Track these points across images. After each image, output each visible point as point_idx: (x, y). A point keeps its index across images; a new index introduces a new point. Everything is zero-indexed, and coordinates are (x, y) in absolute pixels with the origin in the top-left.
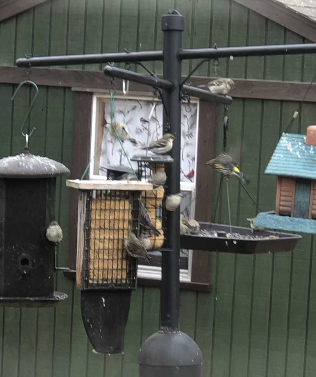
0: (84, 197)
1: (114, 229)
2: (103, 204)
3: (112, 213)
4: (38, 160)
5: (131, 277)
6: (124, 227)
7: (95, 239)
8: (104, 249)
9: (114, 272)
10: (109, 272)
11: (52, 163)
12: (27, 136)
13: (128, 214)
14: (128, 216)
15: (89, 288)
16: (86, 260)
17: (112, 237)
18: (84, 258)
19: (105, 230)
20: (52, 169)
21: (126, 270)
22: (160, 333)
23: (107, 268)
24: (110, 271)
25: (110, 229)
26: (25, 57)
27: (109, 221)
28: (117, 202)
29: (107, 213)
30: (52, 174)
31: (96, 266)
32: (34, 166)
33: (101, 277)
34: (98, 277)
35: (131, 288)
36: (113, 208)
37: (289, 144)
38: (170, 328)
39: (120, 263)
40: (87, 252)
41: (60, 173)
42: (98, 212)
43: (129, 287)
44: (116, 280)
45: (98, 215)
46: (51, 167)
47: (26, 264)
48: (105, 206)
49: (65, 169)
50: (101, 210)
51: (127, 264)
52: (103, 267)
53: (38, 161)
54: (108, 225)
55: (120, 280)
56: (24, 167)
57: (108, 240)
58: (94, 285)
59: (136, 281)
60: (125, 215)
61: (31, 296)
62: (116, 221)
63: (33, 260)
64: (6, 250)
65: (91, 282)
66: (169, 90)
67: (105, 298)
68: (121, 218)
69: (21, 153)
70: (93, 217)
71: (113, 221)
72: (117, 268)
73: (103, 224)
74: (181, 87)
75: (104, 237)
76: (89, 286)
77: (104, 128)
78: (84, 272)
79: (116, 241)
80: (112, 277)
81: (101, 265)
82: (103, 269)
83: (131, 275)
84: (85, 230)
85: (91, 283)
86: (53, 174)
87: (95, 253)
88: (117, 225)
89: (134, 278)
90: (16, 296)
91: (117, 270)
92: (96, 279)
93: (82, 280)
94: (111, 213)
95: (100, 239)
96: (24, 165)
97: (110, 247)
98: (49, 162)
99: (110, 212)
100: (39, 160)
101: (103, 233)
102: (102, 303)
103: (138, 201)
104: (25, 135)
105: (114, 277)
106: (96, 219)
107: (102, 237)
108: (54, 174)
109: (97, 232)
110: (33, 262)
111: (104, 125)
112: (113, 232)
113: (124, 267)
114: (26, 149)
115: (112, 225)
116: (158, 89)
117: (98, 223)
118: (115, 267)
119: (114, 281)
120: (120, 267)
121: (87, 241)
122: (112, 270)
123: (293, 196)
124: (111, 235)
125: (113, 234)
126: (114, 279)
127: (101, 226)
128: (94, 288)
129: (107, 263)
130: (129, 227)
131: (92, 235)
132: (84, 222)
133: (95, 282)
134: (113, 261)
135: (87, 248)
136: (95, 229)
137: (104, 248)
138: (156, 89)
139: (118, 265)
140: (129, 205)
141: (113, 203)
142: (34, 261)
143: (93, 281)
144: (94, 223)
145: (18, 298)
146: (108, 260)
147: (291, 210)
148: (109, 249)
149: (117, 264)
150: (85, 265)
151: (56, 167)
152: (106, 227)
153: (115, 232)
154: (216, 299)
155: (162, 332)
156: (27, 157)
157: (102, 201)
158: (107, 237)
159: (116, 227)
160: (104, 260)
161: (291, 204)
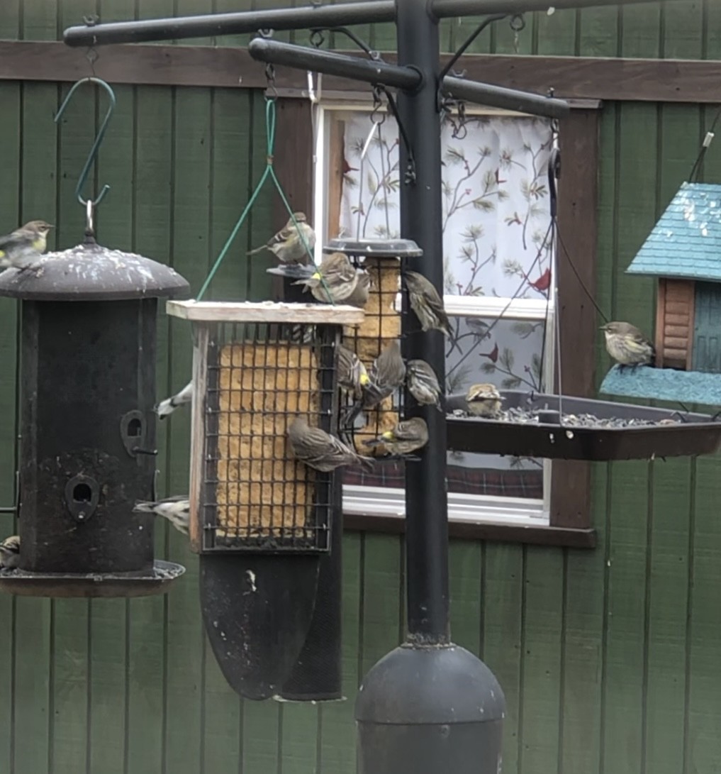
0: (203, 339)
1: (275, 414)
2: (248, 355)
3: (270, 377)
4: (112, 259)
5: (317, 523)
6: (298, 409)
7: (229, 435)
8: (251, 459)
9: (277, 511)
10: (263, 512)
11: (143, 265)
12: (89, 204)
13: (308, 379)
14: (309, 383)
15: (217, 548)
16: (208, 484)
17: (269, 431)
18: (203, 479)
19: (255, 415)
20: (142, 279)
21: (305, 506)
22: (404, 648)
23: (258, 502)
24: (266, 509)
25: (264, 414)
26: (84, 23)
27: (262, 393)
28: (282, 352)
29: (259, 376)
30: (141, 291)
31: (233, 497)
32: (100, 273)
33: (243, 524)
34: (238, 523)
35: (317, 549)
36: (274, 365)
37: (690, 206)
38: (429, 637)
39: (289, 491)
40: (211, 466)
41: (161, 288)
42: (236, 373)
43: (312, 548)
44: (282, 531)
45: (239, 382)
46: (141, 274)
47: (85, 498)
48: (254, 359)
49: (176, 281)
50: (244, 368)
51: (306, 494)
52: (250, 501)
53: (113, 263)
54: (262, 403)
55: (290, 531)
56: (78, 276)
57: (260, 438)
58: (228, 541)
59: (328, 533)
60: (302, 381)
61: (97, 571)
62: (281, 396)
63: (101, 488)
64: (41, 466)
65: (219, 533)
66: (411, 88)
67: (254, 572)
68: (291, 387)
69: (77, 245)
70: (224, 384)
71: (273, 394)
72: (284, 501)
73: (250, 401)
74: (438, 80)
75: (252, 432)
76: (215, 543)
77: (344, 180)
78: (204, 510)
79: (280, 440)
80: (271, 523)
81: (244, 495)
82: (250, 505)
83: (317, 519)
84: (204, 414)
85: (220, 537)
86: (144, 291)
87: (231, 467)
88: (283, 404)
89: (324, 526)
90: (64, 571)
91: (283, 506)
92: (232, 528)
93: (199, 530)
94: (267, 377)
95: (241, 435)
96: (78, 270)
97: (267, 454)
98: (137, 262)
99: (265, 374)
100: (116, 260)
101: (249, 422)
102: (250, 584)
103: (332, 349)
104: (86, 201)
105: (277, 523)
106: (231, 390)
107: (246, 431)
108: (147, 291)
109: (235, 419)
110: (101, 494)
111: (345, 174)
112: (272, 419)
113: (300, 500)
114: (88, 234)
115: (269, 403)
116: (383, 88)
117: (236, 398)
118: (278, 500)
119: (276, 531)
120: (289, 501)
121: (212, 440)
122: (271, 507)
123: (690, 323)
124: (268, 426)
125: (272, 424)
126: (276, 528)
127: (243, 405)
128: (228, 549)
129: (258, 491)
130: (312, 409)
131: (223, 428)
132: (203, 398)
133: (232, 535)
134: (272, 486)
135: (210, 456)
136: (230, 412)
137: (251, 455)
138: (380, 89)
139: (284, 496)
140: (311, 357)
141: (271, 352)
142: (104, 491)
143: (227, 532)
144: (228, 399)
145: (67, 576)
146: (261, 484)
147: (687, 355)
148: (263, 459)
149: (282, 494)
150: (205, 496)
151: (153, 274)
152: (256, 408)
153: (277, 419)
154: (609, 564)
155: (411, 645)
156: (89, 252)
157: (246, 350)
158: (258, 431)
159: (280, 408)
160: (250, 482)
161: (687, 343)
